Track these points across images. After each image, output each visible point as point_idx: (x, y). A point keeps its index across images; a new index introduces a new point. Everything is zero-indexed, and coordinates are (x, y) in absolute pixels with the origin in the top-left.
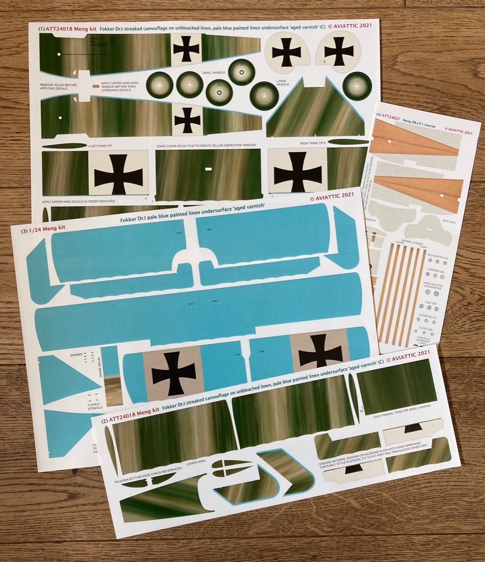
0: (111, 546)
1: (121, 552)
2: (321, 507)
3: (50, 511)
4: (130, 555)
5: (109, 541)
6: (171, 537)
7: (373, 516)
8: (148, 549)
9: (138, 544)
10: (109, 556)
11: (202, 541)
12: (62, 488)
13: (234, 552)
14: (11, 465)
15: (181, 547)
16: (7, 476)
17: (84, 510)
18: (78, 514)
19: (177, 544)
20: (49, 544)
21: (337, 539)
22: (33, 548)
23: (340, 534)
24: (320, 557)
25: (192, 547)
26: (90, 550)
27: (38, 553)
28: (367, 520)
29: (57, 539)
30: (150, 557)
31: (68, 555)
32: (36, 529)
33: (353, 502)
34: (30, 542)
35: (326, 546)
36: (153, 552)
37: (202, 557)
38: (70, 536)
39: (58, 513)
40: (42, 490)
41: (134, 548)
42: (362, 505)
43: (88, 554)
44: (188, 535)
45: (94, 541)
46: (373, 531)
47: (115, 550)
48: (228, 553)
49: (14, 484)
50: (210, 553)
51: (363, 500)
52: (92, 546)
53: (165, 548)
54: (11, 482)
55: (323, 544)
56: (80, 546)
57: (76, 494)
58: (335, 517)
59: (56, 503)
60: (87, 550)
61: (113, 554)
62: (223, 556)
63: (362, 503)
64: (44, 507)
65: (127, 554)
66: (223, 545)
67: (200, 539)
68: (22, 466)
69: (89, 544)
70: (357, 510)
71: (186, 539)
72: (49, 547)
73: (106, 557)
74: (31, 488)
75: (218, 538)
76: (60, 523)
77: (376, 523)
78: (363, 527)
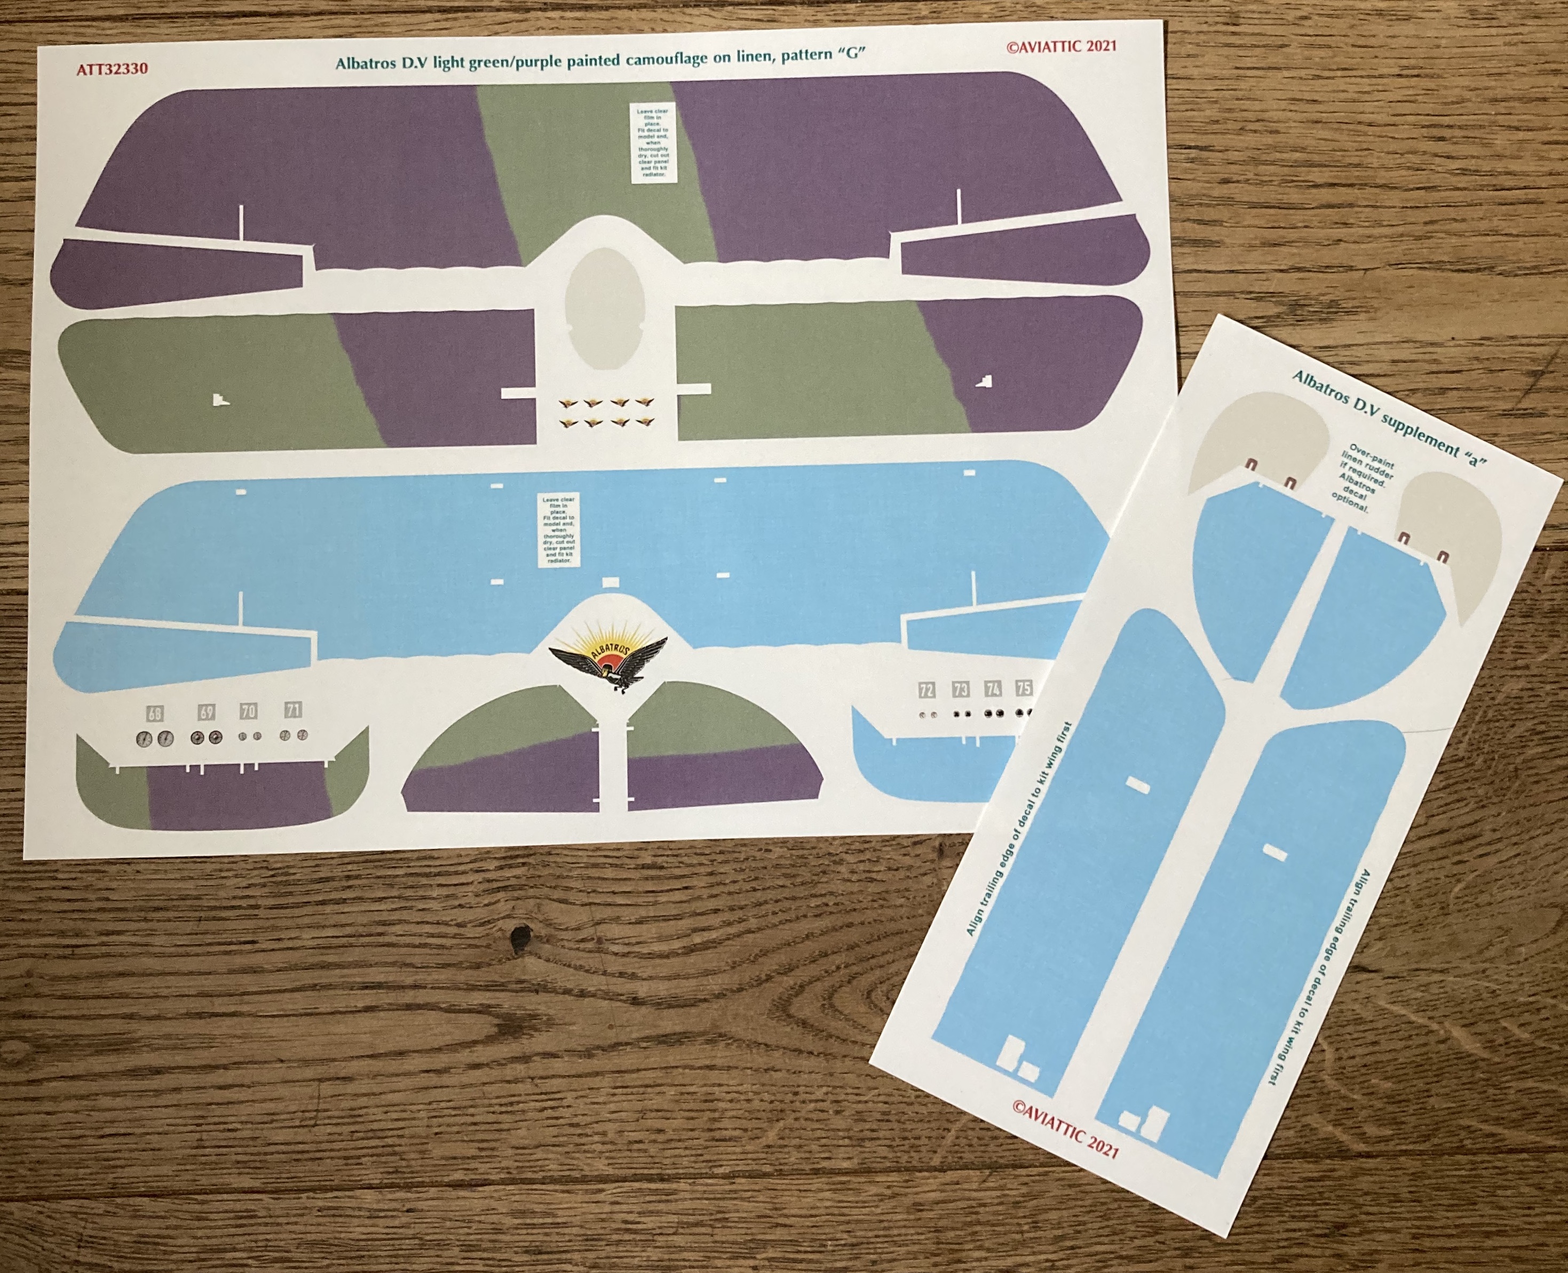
0: (642, 1200)
1: (675, 1218)
2: (1351, 1053)
3: (434, 1079)
4: (709, 1230)
5: (636, 1178)
6: (846, 1165)
7: (1530, 1083)
8: (770, 1206)
9: (735, 1192)
10: (635, 1232)
11: (950, 1176)
12: (478, 998)
13: (1065, 1213)
14: (307, 920)
15: (882, 1198)
16: (294, 957)
17: (551, 1073)
18: (527, 1087)
19: (866, 1187)
20: (433, 1191)
21: (1411, 1164)
22: (381, 1206)
23: (1421, 1147)
24: (1357, 1230)
25: (919, 1199)
26: (572, 1212)
27: (397, 1222)
28: (1512, 1097)
29: (458, 1176)
30: (779, 1234)
31: (498, 1231)
32: (389, 1141)
33: (1458, 1033)
34: (370, 1187)
35: (1376, 1188)
36: (786, 1216)
37: (951, 1234)
38: (503, 1165)
39: (464, 1087)
40: (409, 1007)
41: (721, 1203)
42: (1490, 1045)
43: (565, 1225)
44: (905, 1158)
45: (584, 1180)
46: (1532, 1137)
47: (658, 1213)
48: (1041, 1218)
49: (314, 987)
50: (982, 1218)
51: (1494, 1026)
52: (580, 1198)
53: (828, 1204)
54: (308, 978)
55: (1364, 1183)
56: (534, 1199)
57: (522, 1019)
58: (1401, 1086)
59: (456, 1051)
60: (560, 1213)
61: (650, 1226)
62: (1026, 1228)
63: (1490, 1036)
64: (415, 1063)
65: (696, 1225)
66: (1024, 1190)
67: (942, 1170)
68: (343, 926)
69: (568, 1192)
70: (1474, 1063)
71: (898, 1170)
72: (434, 1203)
73: (627, 1237)
74: (369, 998)
75: (1007, 1166)
76: (470, 1119)
77: (1541, 1110)
78: (1498, 1121)
